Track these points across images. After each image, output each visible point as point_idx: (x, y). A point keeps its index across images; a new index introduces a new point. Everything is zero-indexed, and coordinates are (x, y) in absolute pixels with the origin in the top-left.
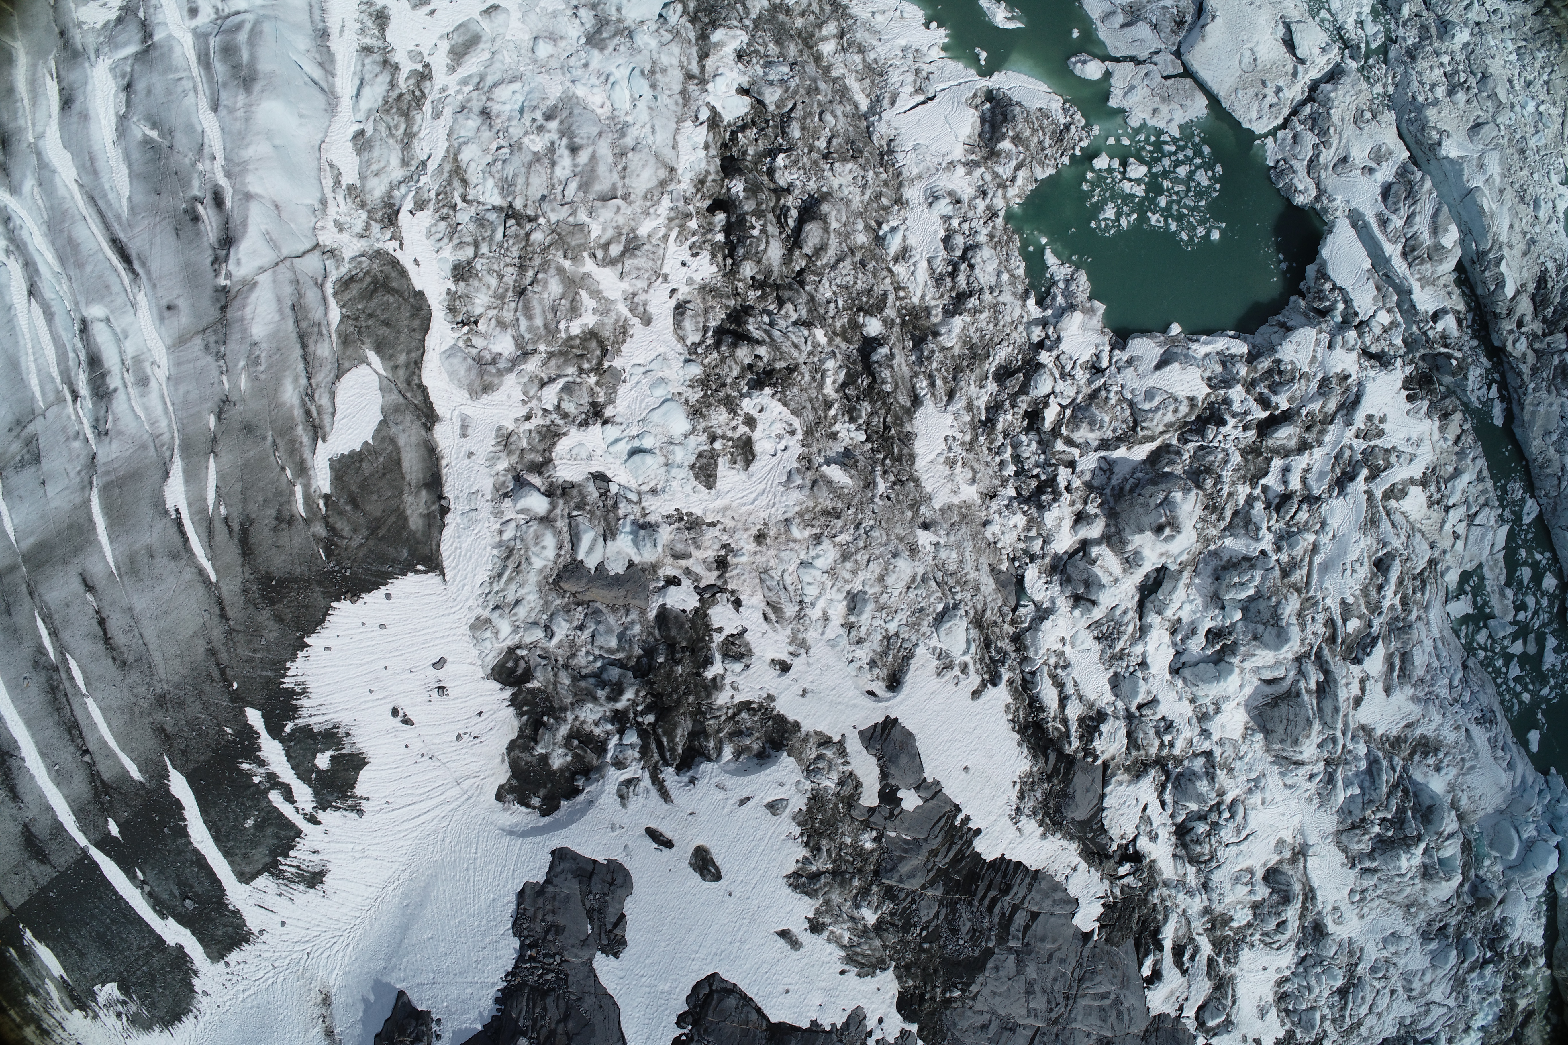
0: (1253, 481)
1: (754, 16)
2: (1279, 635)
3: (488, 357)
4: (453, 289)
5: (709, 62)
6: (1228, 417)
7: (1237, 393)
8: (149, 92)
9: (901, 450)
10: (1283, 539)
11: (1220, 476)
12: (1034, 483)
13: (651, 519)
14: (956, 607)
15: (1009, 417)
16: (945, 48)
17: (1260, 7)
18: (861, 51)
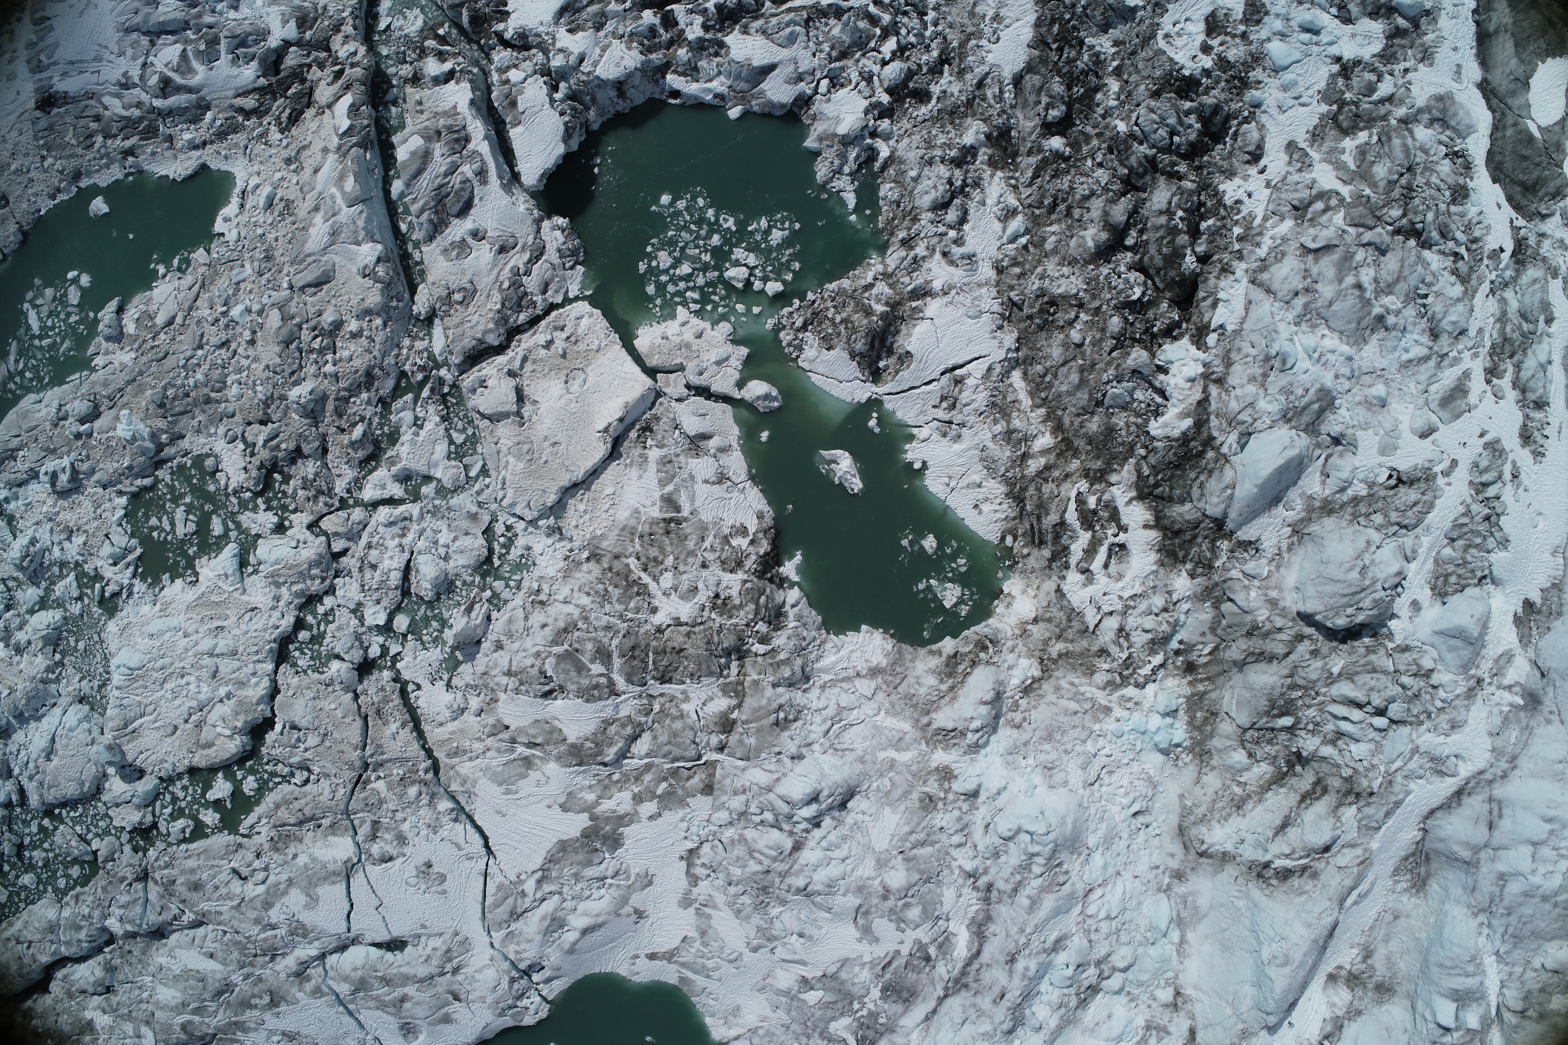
1: (1132, 461)
3: (1437, 126)
4: (1467, 181)
5: (1198, 396)
6: (713, 9)
7: (694, 31)
9: (1049, 31)
15: (925, 57)
16: (911, 438)
17: (546, 438)
18: (1009, 434)
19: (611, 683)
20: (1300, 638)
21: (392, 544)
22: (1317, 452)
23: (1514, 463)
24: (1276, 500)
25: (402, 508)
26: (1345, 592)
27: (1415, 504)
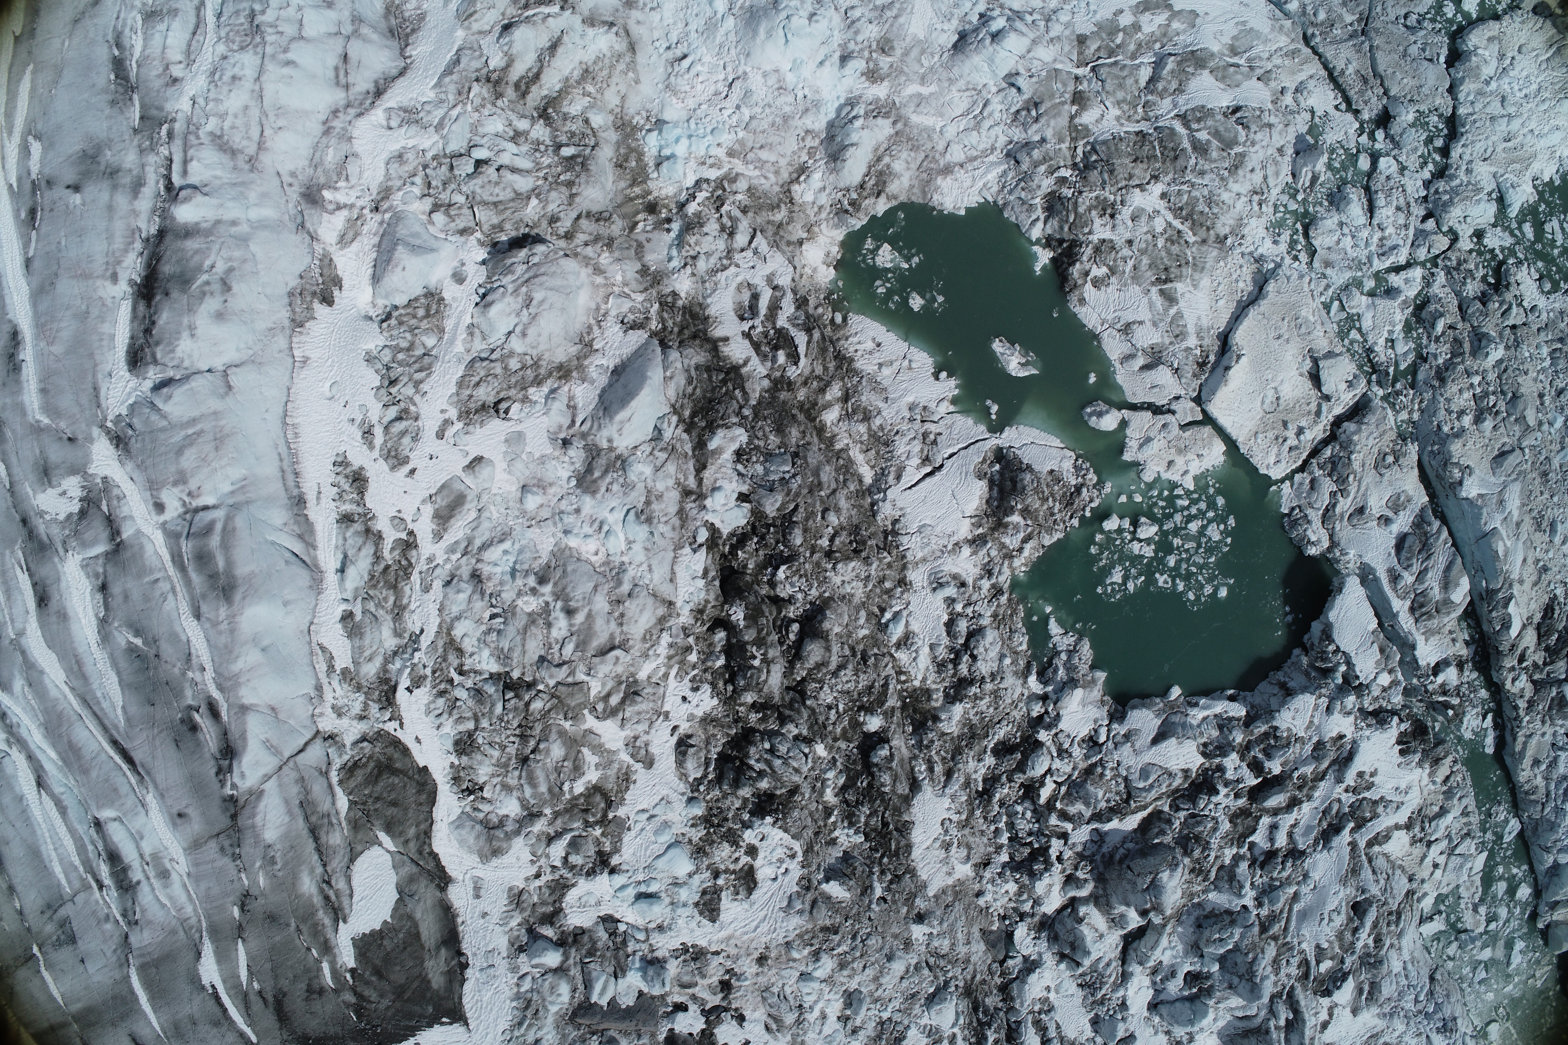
0: (1240, 840)
1: (753, 402)
2: (1252, 991)
3: (496, 820)
4: (457, 763)
5: (707, 474)
6: (1220, 788)
7: (1231, 761)
8: (126, 597)
9: (898, 843)
10: (1266, 893)
11: (1208, 843)
12: (1027, 851)
13: (659, 954)
14: (946, 983)
15: (1006, 791)
16: (954, 401)
17: (1288, 341)
18: (867, 418)
19: (1186, 125)
20: (569, 236)
21: (1390, 230)
22: (585, 428)
23: (371, 447)
24: (618, 372)
25: (1387, 264)
26: (544, 278)
27: (477, 384)
